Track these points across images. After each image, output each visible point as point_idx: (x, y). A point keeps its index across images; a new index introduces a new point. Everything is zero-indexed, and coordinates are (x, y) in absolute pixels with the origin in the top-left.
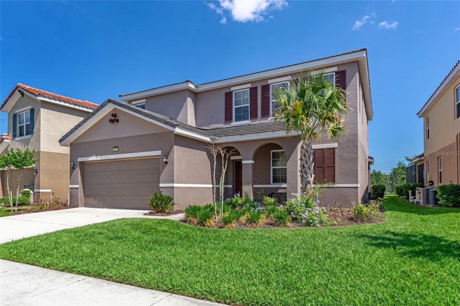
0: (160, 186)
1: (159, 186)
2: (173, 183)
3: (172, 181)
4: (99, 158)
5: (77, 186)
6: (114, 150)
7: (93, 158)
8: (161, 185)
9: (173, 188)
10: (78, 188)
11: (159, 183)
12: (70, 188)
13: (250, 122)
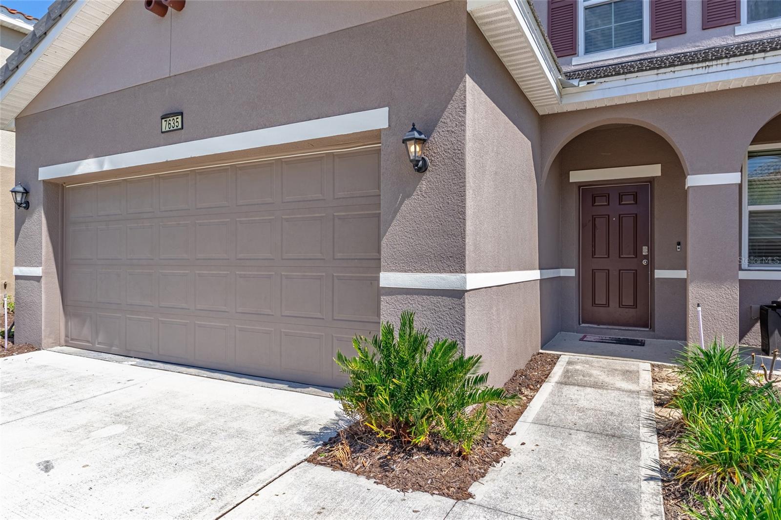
0: (382, 284)
1: (377, 279)
2: (462, 270)
3: (458, 263)
4: (108, 163)
5: (37, 271)
6: (165, 126)
7: (88, 166)
8: (389, 279)
9: (459, 294)
10: (38, 279)
11: (378, 269)
12: (18, 277)
13: (654, 47)
